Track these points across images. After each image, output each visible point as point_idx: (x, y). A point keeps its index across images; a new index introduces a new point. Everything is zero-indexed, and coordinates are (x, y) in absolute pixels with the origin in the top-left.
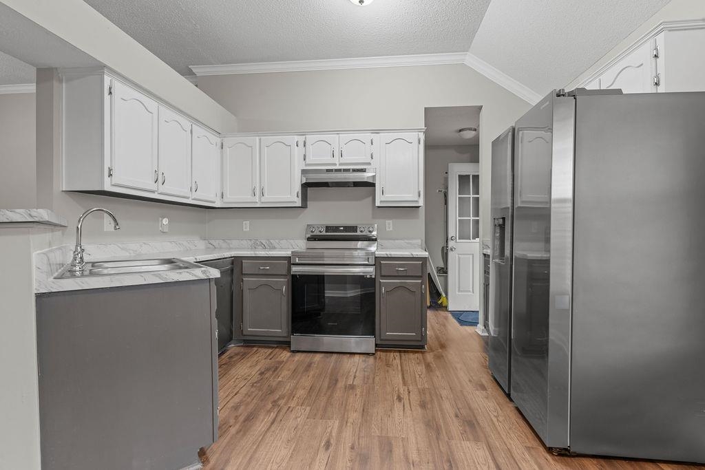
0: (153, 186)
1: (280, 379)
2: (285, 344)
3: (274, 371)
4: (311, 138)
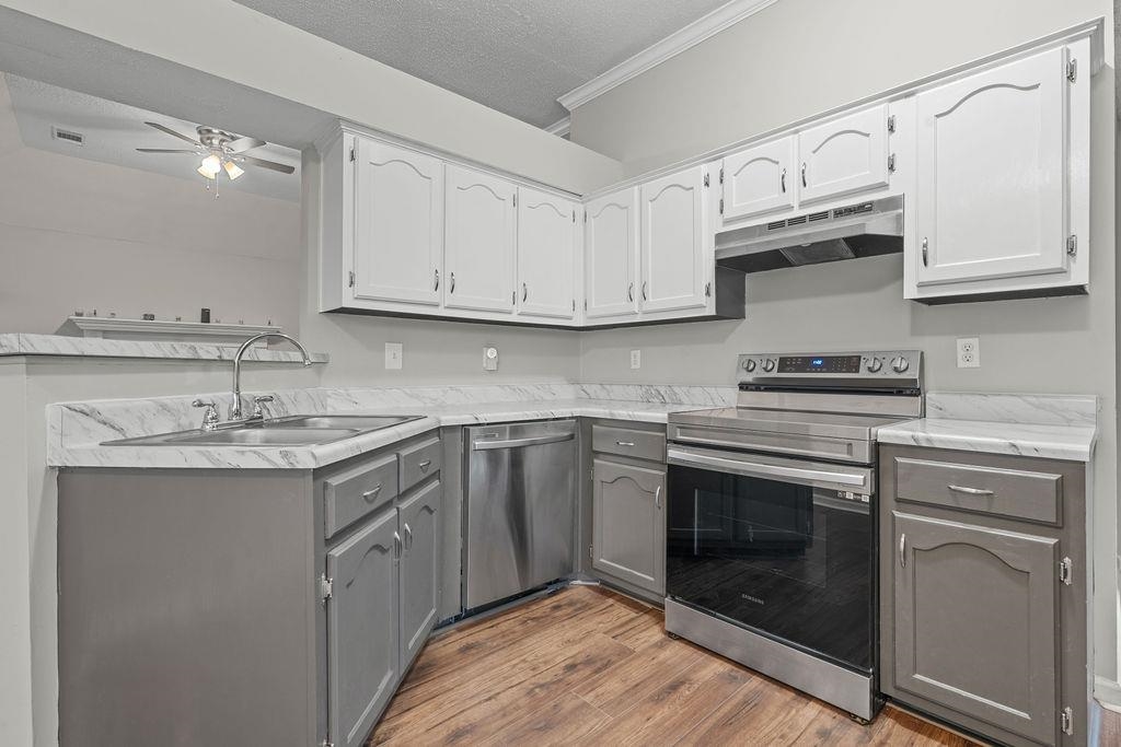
4: (733, 161)
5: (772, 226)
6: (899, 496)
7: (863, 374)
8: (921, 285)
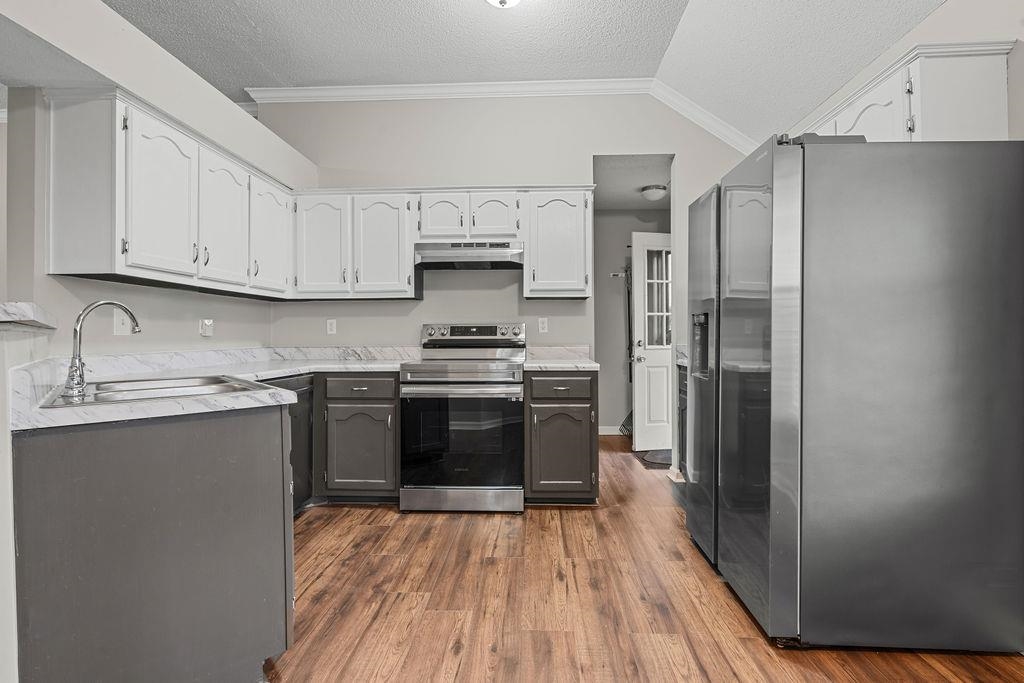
0: (191, 268)
1: (384, 553)
2: (390, 502)
3: (376, 541)
4: (428, 198)
5: (454, 245)
6: (535, 396)
7: (499, 337)
8: (531, 291)
